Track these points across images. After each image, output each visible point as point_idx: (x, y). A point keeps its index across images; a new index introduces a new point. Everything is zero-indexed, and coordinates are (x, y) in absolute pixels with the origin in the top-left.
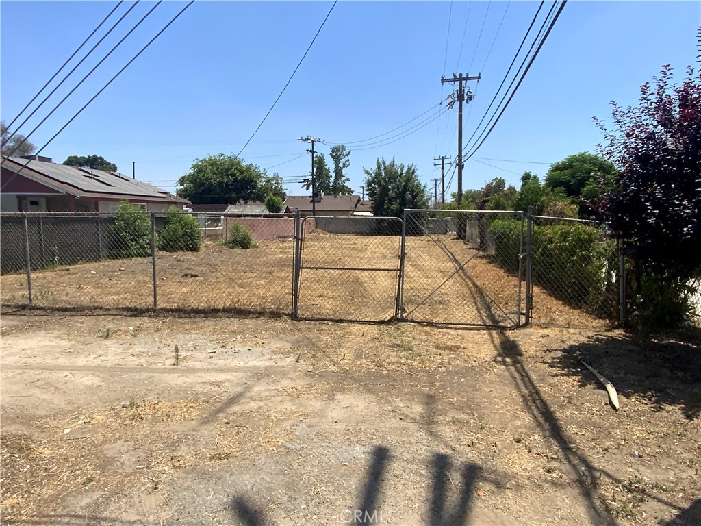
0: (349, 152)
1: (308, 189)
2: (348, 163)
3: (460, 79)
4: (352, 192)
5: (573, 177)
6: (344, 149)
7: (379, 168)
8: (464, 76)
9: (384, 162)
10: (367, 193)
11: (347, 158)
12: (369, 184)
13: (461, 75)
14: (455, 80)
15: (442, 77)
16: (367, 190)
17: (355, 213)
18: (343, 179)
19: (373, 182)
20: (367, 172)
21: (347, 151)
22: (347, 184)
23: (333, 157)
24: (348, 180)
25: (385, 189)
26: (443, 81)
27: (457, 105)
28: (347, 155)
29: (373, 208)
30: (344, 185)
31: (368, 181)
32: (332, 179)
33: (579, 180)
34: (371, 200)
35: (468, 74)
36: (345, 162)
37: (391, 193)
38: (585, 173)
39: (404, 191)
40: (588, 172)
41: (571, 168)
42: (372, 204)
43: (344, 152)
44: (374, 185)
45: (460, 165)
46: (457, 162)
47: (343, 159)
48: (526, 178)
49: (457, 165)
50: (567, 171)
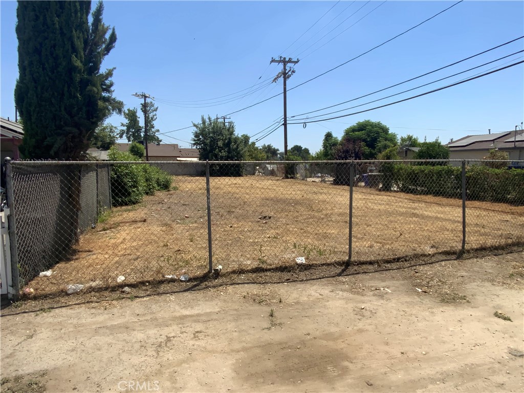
0: (157, 108)
1: (121, 137)
2: (155, 117)
3: (284, 62)
5: (369, 136)
6: (153, 106)
7: (204, 122)
8: (287, 60)
9: (209, 119)
10: (194, 142)
11: (155, 112)
12: (197, 135)
13: (285, 58)
14: (279, 62)
15: (272, 58)
16: (195, 140)
17: (178, 159)
18: (153, 130)
19: (202, 134)
20: (195, 125)
21: (156, 106)
22: (157, 134)
23: (143, 111)
24: (158, 131)
25: (214, 141)
26: (273, 61)
27: (281, 79)
28: (156, 110)
29: (200, 155)
30: (154, 135)
31: (196, 133)
32: (143, 130)
33: (372, 138)
34: (198, 149)
35: (290, 59)
36: (154, 116)
37: (220, 143)
38: (376, 134)
39: (229, 142)
40: (378, 133)
41: (365, 130)
42: (199, 151)
43: (153, 108)
44: (201, 137)
45: (285, 125)
46: (283, 122)
47: (151, 114)
48: (329, 136)
49: (283, 124)
50: (363, 132)
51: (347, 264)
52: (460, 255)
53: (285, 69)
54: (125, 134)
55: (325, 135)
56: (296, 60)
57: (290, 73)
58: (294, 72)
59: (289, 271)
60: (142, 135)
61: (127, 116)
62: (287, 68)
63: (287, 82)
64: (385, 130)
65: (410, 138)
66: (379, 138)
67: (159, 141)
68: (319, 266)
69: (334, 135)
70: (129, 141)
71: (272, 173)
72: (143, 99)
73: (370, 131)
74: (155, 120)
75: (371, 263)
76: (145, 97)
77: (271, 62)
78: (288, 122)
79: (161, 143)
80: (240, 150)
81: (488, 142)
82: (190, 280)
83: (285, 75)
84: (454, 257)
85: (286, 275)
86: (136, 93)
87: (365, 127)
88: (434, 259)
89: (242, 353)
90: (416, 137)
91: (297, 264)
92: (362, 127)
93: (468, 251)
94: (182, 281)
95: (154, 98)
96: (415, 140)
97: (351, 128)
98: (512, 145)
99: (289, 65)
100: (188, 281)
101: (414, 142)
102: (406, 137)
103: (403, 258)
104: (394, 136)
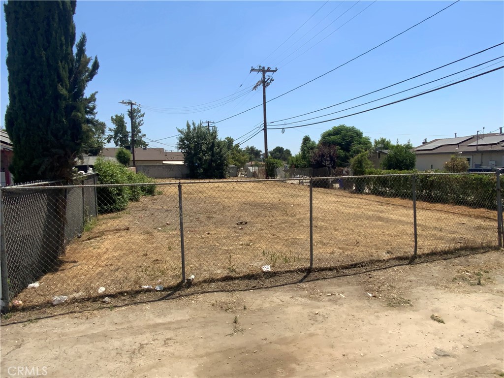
0: (144, 114)
1: (109, 142)
2: (142, 122)
3: (264, 71)
4: (147, 145)
5: (344, 140)
6: (140, 112)
7: (188, 127)
8: (266, 69)
9: (194, 124)
11: (142, 118)
12: (182, 140)
13: (264, 68)
14: (259, 71)
15: (252, 67)
16: (179, 145)
17: (164, 162)
18: (140, 134)
19: (186, 138)
20: (179, 131)
21: (142, 112)
22: (144, 139)
23: (130, 117)
25: (198, 146)
26: (253, 70)
27: (261, 87)
28: (143, 116)
29: (185, 158)
30: (141, 140)
31: (181, 138)
32: (130, 135)
33: (347, 142)
34: (183, 153)
35: (268, 68)
36: (140, 121)
37: (204, 147)
38: (351, 138)
39: (213, 146)
40: (352, 137)
41: (340, 134)
42: (184, 155)
43: (140, 114)
44: (185, 141)
45: (265, 129)
46: (263, 127)
47: (138, 119)
48: (306, 140)
49: (263, 130)
50: (338, 136)
51: (309, 271)
52: (412, 260)
53: (264, 77)
54: (113, 139)
55: (303, 139)
56: (275, 69)
57: (269, 81)
58: (272, 80)
59: (256, 279)
60: (129, 139)
61: (115, 122)
62: (266, 77)
63: (266, 89)
64: (359, 134)
65: (383, 141)
66: (353, 142)
67: (145, 145)
68: (284, 273)
69: (312, 139)
70: (117, 145)
71: (254, 175)
72: (130, 106)
73: (345, 136)
74: (142, 125)
75: (330, 269)
76: (132, 104)
77: (251, 71)
78: (267, 127)
79: (147, 147)
80: (223, 154)
81: (453, 146)
82: (165, 289)
83: (265, 83)
84: (407, 262)
85: (253, 283)
86: (123, 101)
87: (340, 131)
88: (388, 264)
89: (205, 358)
90: (388, 140)
91: (263, 272)
92: (337, 131)
93: (420, 257)
94: (157, 291)
95: (140, 105)
96: (388, 143)
97: (327, 132)
98: (474, 149)
99: (268, 74)
100: (163, 291)
101: (387, 144)
102: (380, 140)
103: (360, 263)
104: (367, 139)
